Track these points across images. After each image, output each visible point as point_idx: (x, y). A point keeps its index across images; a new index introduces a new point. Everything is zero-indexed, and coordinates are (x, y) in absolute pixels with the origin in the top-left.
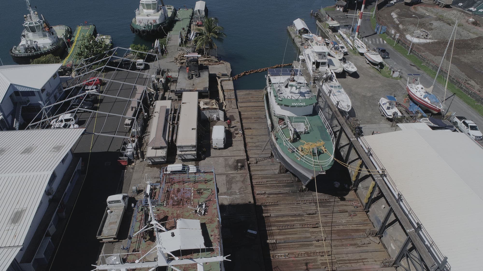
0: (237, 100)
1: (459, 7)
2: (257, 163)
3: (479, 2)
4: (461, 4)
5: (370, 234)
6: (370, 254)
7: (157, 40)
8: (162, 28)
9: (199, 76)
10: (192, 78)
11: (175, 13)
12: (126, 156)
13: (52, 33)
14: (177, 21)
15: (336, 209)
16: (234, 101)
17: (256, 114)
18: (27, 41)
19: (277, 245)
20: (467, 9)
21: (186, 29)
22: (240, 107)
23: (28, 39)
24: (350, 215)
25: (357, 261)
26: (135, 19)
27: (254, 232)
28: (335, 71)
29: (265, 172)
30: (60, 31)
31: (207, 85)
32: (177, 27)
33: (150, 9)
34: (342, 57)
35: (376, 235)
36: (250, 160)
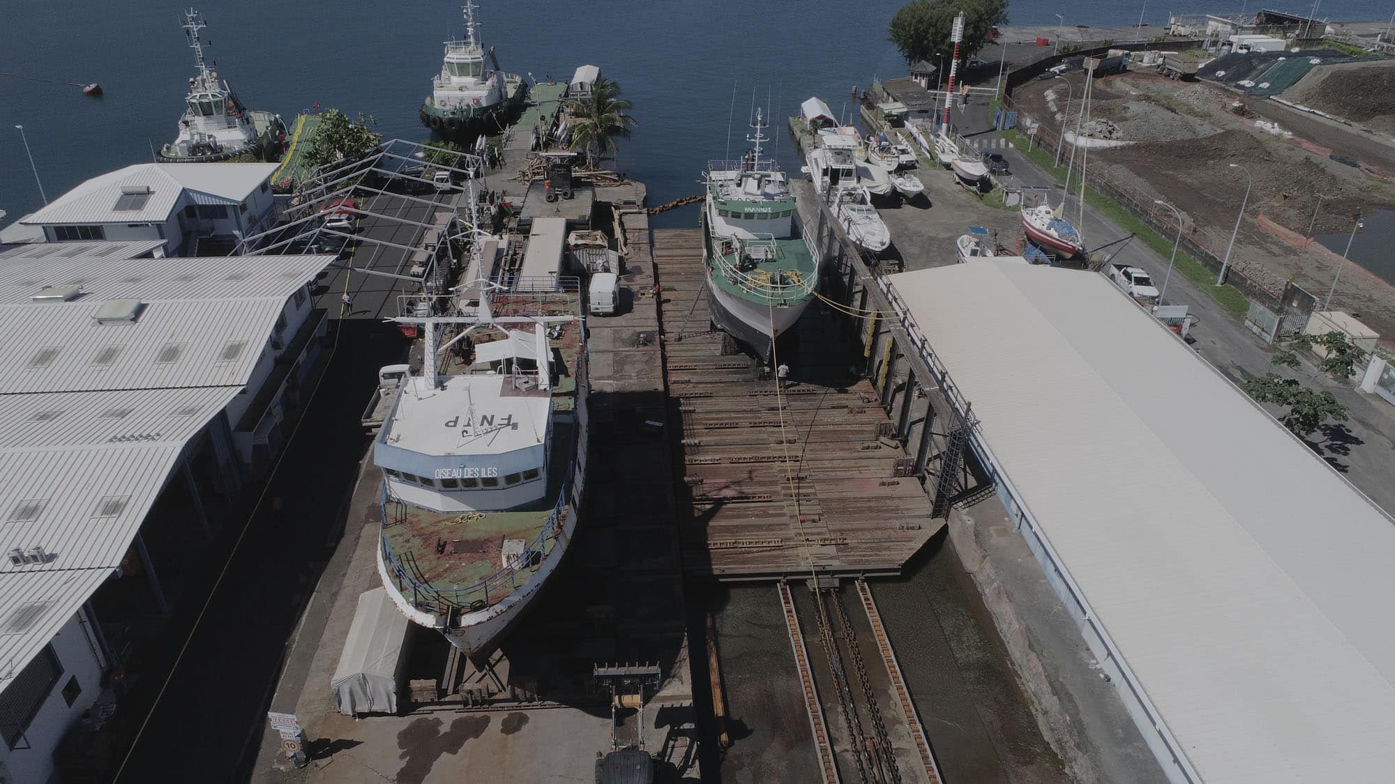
0: (652, 244)
1: (1218, 79)
2: (680, 339)
3: (1262, 66)
4: (1223, 73)
5: (881, 431)
6: (876, 461)
7: (483, 136)
8: (494, 115)
9: (572, 197)
10: (556, 199)
11: (523, 89)
13: (247, 121)
14: (530, 105)
15: (825, 404)
16: (646, 247)
17: (691, 268)
18: (192, 135)
19: (700, 448)
20: (1234, 84)
21: (551, 121)
22: (657, 256)
23: (194, 131)
24: (851, 412)
25: (848, 469)
26: (432, 97)
27: (657, 424)
28: (874, 191)
29: (694, 354)
30: (262, 122)
31: (587, 211)
32: (529, 118)
33: (467, 75)
34: (894, 166)
35: (893, 437)
36: (667, 335)
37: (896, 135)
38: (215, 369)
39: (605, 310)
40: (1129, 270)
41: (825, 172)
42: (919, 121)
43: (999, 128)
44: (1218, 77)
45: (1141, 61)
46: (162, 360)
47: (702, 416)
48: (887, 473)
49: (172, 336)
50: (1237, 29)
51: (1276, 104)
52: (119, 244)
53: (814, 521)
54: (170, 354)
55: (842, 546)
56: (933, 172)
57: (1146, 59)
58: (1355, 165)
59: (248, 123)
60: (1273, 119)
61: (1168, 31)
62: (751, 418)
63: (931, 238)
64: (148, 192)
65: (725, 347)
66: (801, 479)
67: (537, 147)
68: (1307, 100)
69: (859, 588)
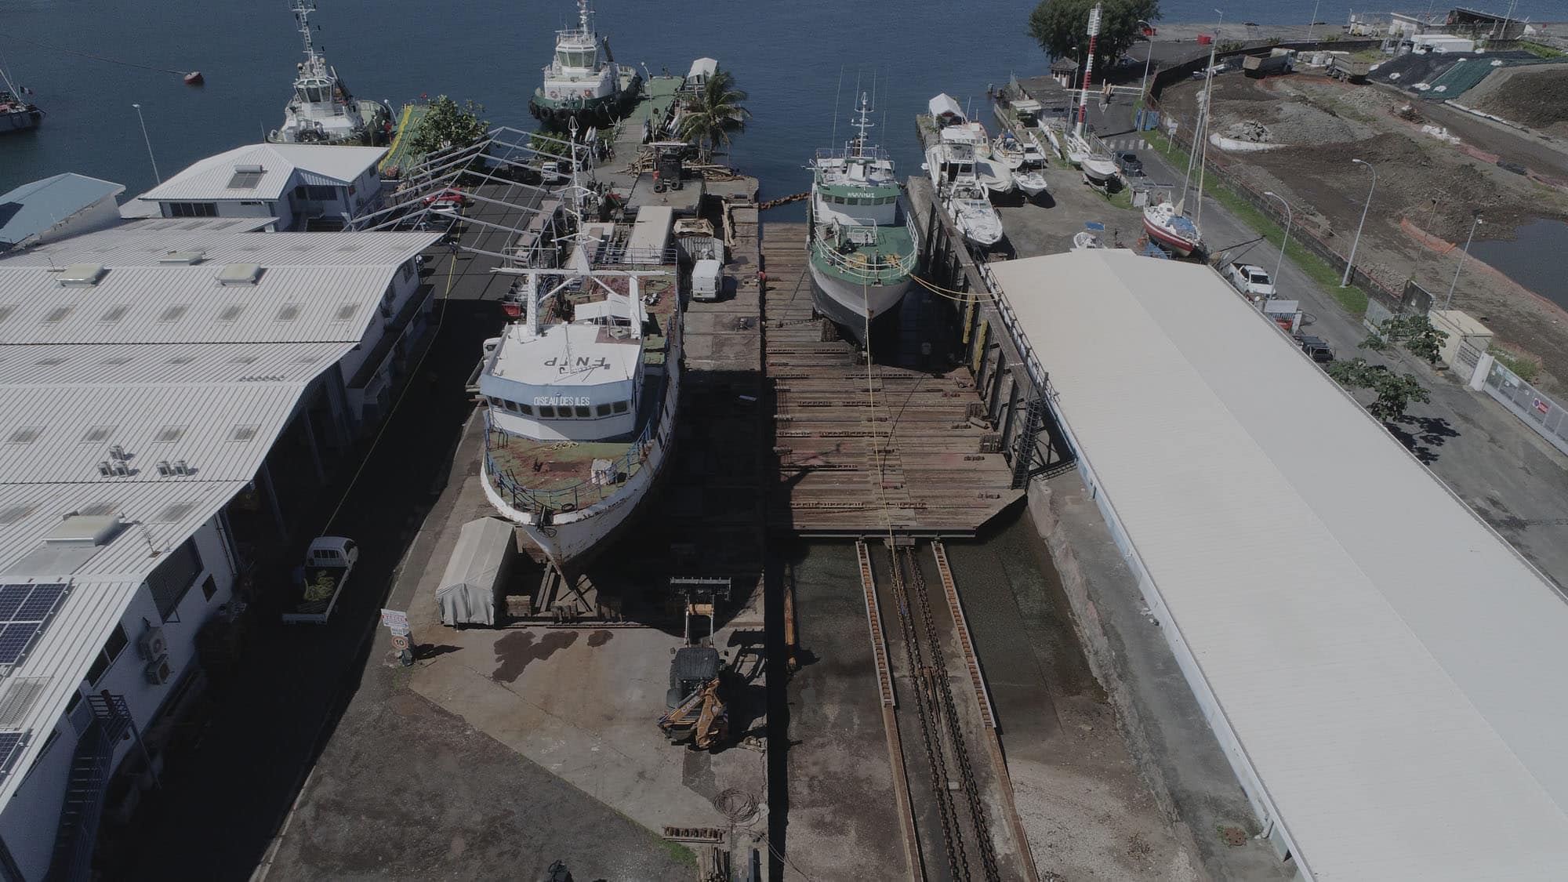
0: (760, 237)
1: (1392, 82)
2: (781, 326)
3: (1440, 68)
4: (1397, 75)
5: (971, 412)
6: (964, 439)
7: (593, 128)
8: (606, 107)
9: (681, 188)
10: (664, 189)
11: (637, 82)
12: (516, 301)
13: (353, 109)
14: (644, 99)
15: (919, 388)
16: (754, 240)
18: (299, 122)
19: (792, 423)
20: (1408, 87)
21: (664, 115)
22: (765, 249)
23: (300, 118)
24: (946, 395)
25: (937, 445)
26: (543, 89)
27: (751, 398)
28: (994, 188)
29: (794, 339)
30: (368, 111)
31: (695, 202)
32: (642, 111)
33: (580, 65)
34: (1019, 164)
35: (984, 418)
36: (768, 322)
37: (1028, 134)
38: (332, 327)
39: (708, 296)
40: (1248, 268)
41: (943, 167)
42: (1054, 120)
43: (1140, 129)
44: (1392, 80)
45: (1310, 62)
46: (281, 318)
47: (797, 395)
48: (973, 448)
49: (290, 298)
50: (1423, 28)
51: (1452, 109)
52: (233, 220)
53: (896, 488)
54: (289, 313)
55: (921, 509)
56: (1061, 172)
57: (1315, 60)
58: (1522, 173)
59: (355, 111)
60: (1443, 124)
61: (1346, 30)
62: (845, 398)
63: (1050, 236)
64: (261, 171)
65: (825, 333)
66: (888, 452)
67: (649, 139)
68: (1484, 104)
69: (934, 548)
